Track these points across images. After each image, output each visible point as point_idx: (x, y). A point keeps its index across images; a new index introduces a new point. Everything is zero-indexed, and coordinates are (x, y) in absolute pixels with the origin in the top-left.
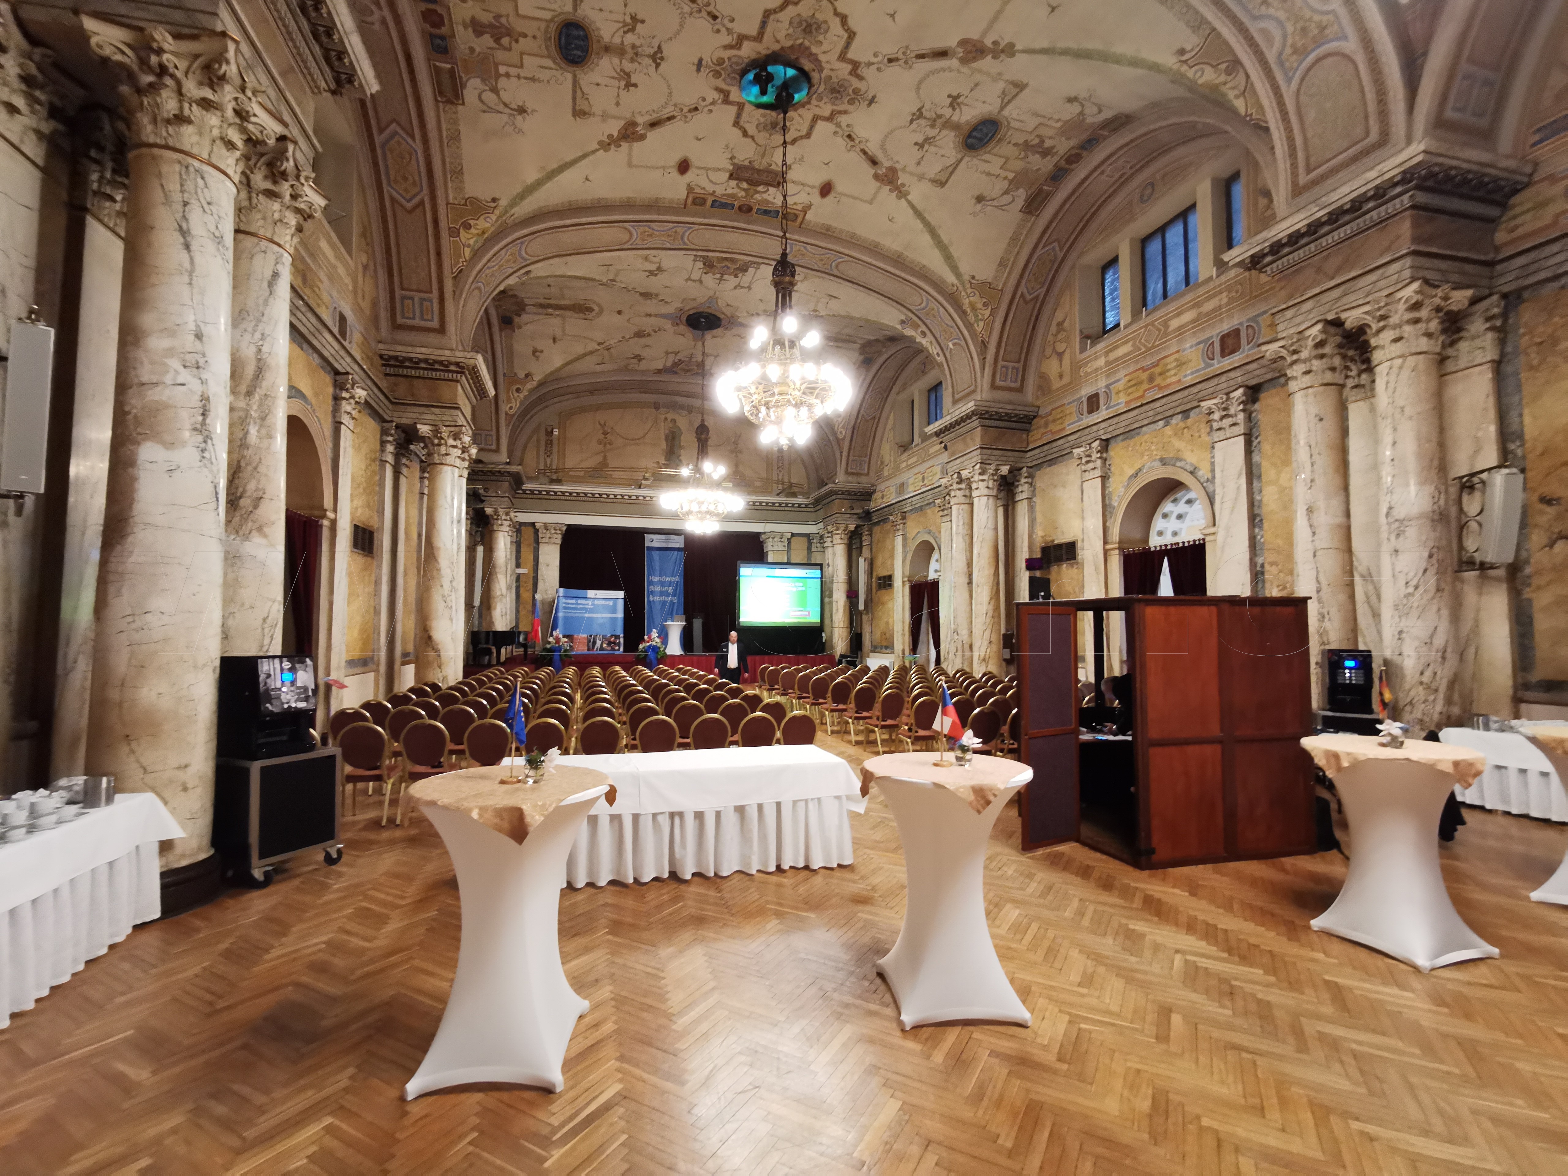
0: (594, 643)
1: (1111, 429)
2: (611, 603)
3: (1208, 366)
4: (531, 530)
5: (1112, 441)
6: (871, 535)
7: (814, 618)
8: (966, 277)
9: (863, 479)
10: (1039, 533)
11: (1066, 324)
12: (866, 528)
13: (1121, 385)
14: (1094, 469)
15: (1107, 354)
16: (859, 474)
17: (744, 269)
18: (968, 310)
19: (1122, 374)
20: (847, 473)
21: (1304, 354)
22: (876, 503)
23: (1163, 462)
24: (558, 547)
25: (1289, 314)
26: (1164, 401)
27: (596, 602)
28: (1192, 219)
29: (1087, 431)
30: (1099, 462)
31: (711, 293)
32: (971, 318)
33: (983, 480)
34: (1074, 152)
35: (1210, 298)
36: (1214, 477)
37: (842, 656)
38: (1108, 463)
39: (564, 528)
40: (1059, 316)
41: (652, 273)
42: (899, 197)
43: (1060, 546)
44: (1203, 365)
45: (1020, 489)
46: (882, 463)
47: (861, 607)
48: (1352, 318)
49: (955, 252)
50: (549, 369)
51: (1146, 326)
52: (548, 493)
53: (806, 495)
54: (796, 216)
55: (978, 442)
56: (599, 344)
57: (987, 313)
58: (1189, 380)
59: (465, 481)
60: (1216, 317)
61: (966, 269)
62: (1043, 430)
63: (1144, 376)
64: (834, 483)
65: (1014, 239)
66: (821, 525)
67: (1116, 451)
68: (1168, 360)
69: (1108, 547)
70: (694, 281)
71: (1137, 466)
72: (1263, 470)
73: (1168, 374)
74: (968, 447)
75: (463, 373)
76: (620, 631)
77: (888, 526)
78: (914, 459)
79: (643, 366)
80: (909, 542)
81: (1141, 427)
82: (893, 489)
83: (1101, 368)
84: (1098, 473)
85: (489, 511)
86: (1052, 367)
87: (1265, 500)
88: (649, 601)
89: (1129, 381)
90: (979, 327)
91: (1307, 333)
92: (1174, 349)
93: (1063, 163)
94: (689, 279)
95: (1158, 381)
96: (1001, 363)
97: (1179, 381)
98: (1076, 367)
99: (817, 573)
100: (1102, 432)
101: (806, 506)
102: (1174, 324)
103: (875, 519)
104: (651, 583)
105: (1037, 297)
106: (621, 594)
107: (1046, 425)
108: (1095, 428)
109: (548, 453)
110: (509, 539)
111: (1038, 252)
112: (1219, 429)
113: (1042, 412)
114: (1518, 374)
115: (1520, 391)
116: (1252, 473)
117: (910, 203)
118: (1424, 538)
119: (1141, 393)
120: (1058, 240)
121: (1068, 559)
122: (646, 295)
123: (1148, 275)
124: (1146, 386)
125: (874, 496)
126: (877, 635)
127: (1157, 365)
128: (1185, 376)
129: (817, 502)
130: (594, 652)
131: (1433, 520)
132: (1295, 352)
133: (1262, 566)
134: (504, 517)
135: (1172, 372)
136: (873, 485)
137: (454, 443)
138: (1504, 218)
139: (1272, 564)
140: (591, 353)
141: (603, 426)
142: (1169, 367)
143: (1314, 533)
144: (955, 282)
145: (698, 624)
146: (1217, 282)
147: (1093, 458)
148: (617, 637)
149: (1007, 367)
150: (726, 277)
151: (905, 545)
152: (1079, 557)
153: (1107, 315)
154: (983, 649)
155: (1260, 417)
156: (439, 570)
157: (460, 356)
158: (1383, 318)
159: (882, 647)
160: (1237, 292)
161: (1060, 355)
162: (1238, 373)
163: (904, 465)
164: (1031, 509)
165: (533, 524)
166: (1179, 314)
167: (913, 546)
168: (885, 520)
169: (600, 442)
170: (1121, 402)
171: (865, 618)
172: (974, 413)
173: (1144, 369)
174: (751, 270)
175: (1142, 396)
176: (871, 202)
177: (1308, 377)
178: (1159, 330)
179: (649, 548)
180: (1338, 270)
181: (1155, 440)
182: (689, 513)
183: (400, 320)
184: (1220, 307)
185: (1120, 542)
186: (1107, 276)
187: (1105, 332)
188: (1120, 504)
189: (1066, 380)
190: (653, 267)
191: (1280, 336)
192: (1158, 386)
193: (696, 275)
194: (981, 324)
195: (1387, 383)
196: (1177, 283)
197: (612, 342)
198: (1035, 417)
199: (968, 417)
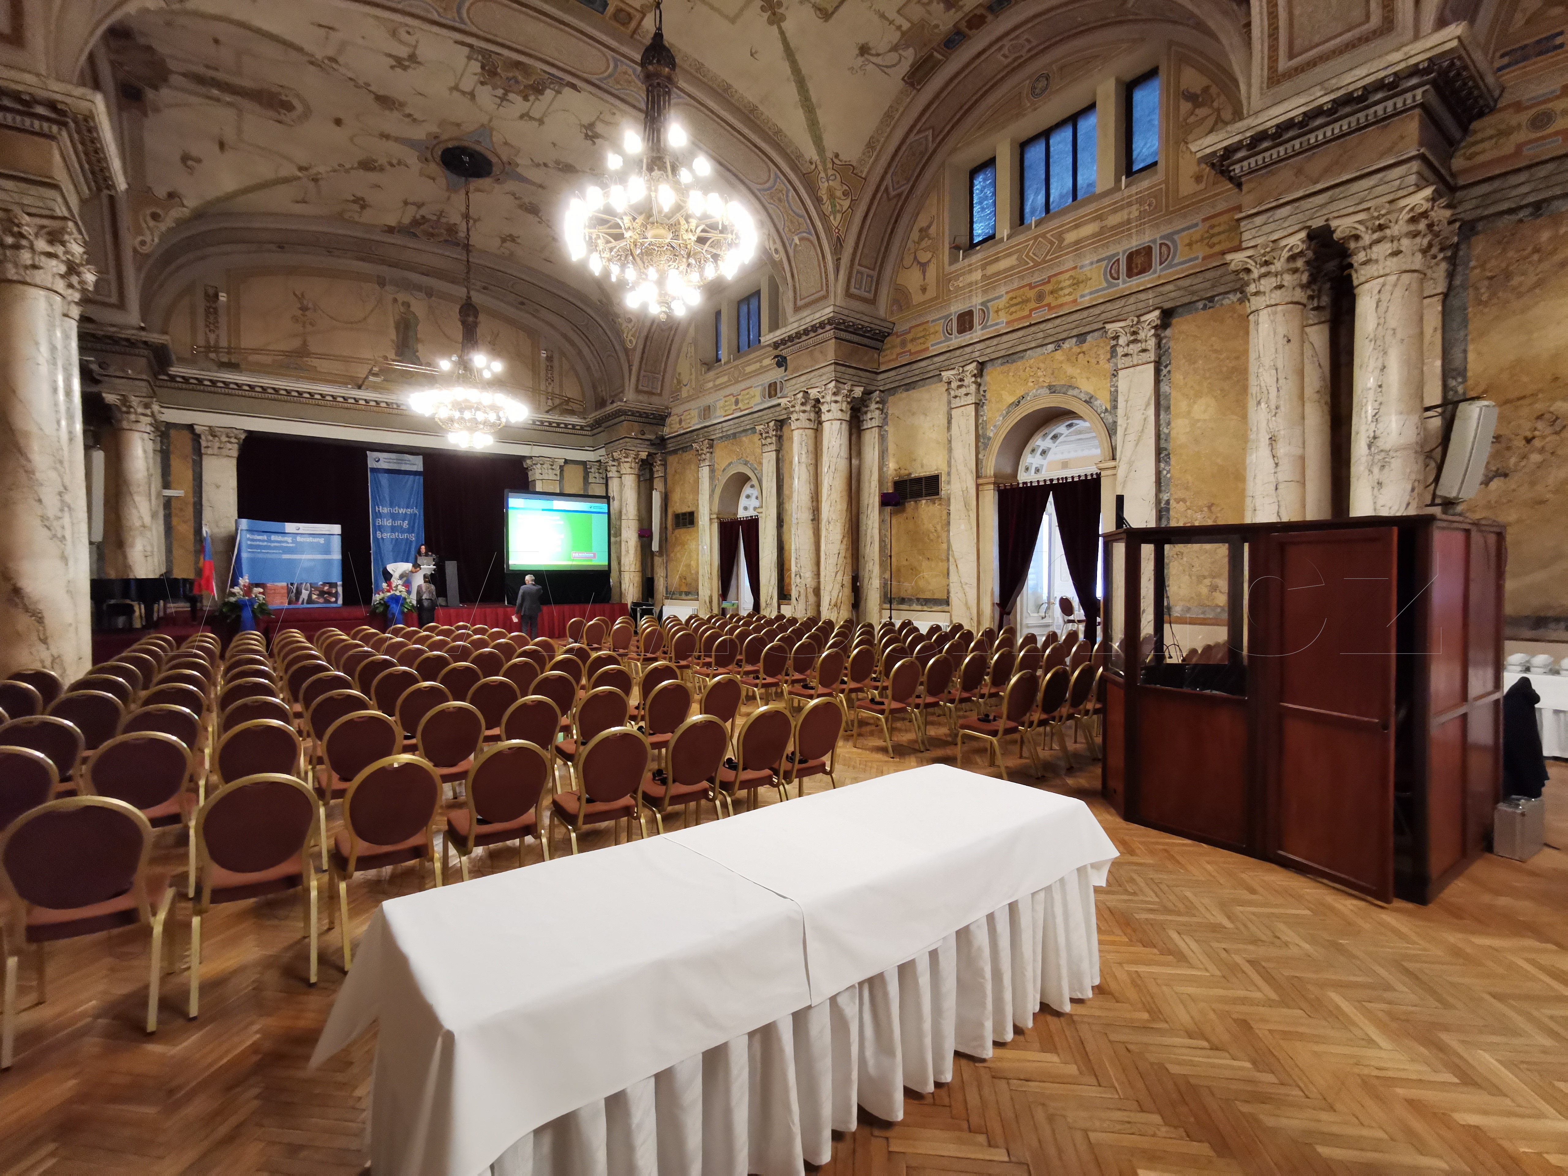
0: (298, 593)
1: (988, 351)
2: (322, 541)
3: (1110, 285)
4: (187, 435)
5: (989, 365)
6: (665, 465)
7: (600, 561)
8: (829, 155)
9: (655, 399)
10: (892, 466)
11: (933, 230)
12: (659, 457)
13: (1002, 302)
14: (967, 394)
15: (983, 267)
16: (651, 393)
17: (538, 89)
18: (825, 198)
19: (1002, 290)
20: (638, 391)
21: (1278, 266)
22: (671, 429)
23: (1052, 389)
24: (234, 462)
25: (1259, 220)
26: (1058, 321)
27: (299, 539)
28: (1085, 125)
29: (958, 352)
30: (973, 387)
31: (485, 119)
32: (827, 207)
33: (836, 402)
34: (979, 12)
35: (1115, 211)
36: (1115, 407)
37: (635, 604)
38: (982, 389)
39: (243, 436)
40: (922, 221)
41: (400, 63)
42: (771, 22)
43: (918, 480)
44: (1105, 285)
45: (869, 416)
46: (679, 382)
47: (655, 547)
48: (1342, 227)
49: (822, 117)
50: (212, 193)
51: (1036, 238)
52: (213, 383)
53: (583, 414)
54: (630, 17)
55: (831, 356)
56: (301, 169)
57: (846, 204)
58: (1086, 301)
59: (74, 325)
60: (1123, 232)
61: (831, 143)
62: (899, 350)
63: (1032, 294)
64: (621, 400)
65: (888, 115)
66: (603, 451)
67: (992, 375)
68: (1061, 277)
69: (980, 481)
70: (464, 93)
71: (1020, 393)
72: (1172, 402)
73: (1061, 293)
74: (817, 362)
75: (65, 124)
76: (336, 576)
77: (687, 456)
78: (725, 379)
79: (367, 217)
80: (718, 473)
81: (1025, 350)
82: (695, 413)
83: (976, 283)
84: (971, 399)
85: (110, 398)
86: (912, 279)
87: (1173, 434)
88: (376, 539)
89: (1012, 299)
90: (835, 221)
91: (1283, 243)
92: (1070, 265)
93: (963, 26)
94: (456, 88)
95: (1049, 299)
96: (856, 267)
97: (1075, 301)
98: (944, 280)
99: (604, 507)
100: (977, 354)
101: (582, 428)
102: (1071, 237)
103: (671, 446)
104: (378, 515)
105: (899, 195)
106: (336, 529)
107: (903, 343)
108: (968, 350)
109: (212, 324)
110: (150, 446)
111: (912, 138)
112: (1126, 355)
113: (898, 329)
114: (1465, 309)
115: (1466, 327)
116: (1160, 403)
117: (782, 33)
118: (1408, 470)
119: (1026, 313)
120: (933, 128)
121: (928, 495)
122: (385, 101)
123: (1027, 183)
124: (1033, 304)
125: (668, 421)
126: (675, 581)
127: (1049, 282)
128: (1082, 296)
129: (597, 423)
130: (299, 606)
131: (1416, 452)
132: (1267, 263)
133: (1168, 502)
134: (140, 410)
135: (1067, 291)
136: (667, 408)
137: (50, 249)
138: (1463, 144)
139: (1178, 501)
140: (286, 180)
141: (300, 298)
142: (1063, 284)
143: (1277, 464)
144: (816, 157)
145: (451, 568)
146: (1126, 193)
147: (966, 383)
148: (333, 585)
149: (862, 274)
150: (511, 96)
151: (712, 478)
152: (943, 493)
153: (975, 226)
154: (835, 594)
155: (1171, 344)
156: (30, 472)
157: (57, 89)
158: (1381, 227)
159: (681, 593)
160: (1149, 205)
161: (923, 266)
162: (1150, 294)
163: (710, 385)
164: (883, 438)
165: (190, 427)
166: (1077, 227)
167: (723, 479)
168: (684, 449)
169: (295, 319)
170: (1001, 321)
171: (658, 560)
172: (830, 321)
173: (1031, 286)
174: (549, 93)
175: (1030, 315)
176: (733, 20)
177: (1279, 292)
178: (1052, 243)
179: (374, 470)
180: (1327, 171)
181: (1042, 365)
182: (451, 420)
184: (1129, 221)
185: (995, 476)
186: (976, 182)
187: (972, 246)
188: (996, 434)
189: (931, 293)
190: (403, 52)
191: (1244, 245)
192: (1049, 305)
193: (467, 84)
194: (839, 216)
195: (1378, 302)
196: (1062, 196)
197: (321, 169)
198: (889, 334)
199: (822, 325)
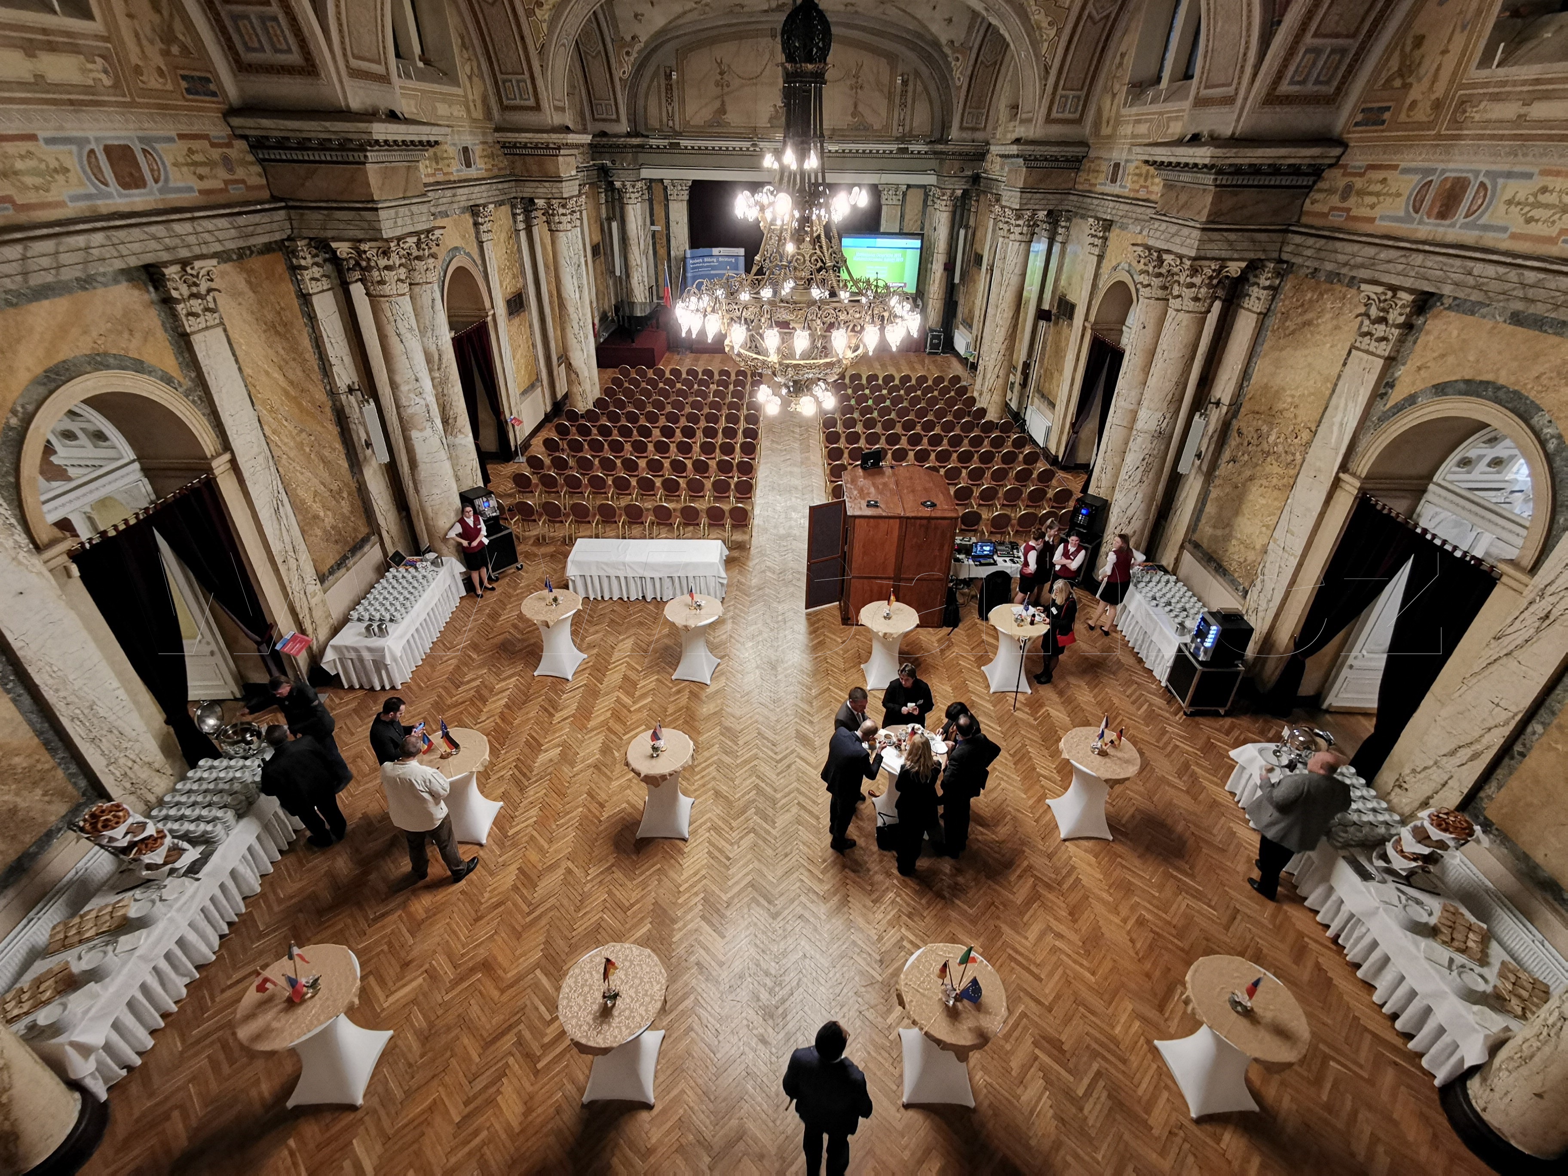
183: (505, 102)
